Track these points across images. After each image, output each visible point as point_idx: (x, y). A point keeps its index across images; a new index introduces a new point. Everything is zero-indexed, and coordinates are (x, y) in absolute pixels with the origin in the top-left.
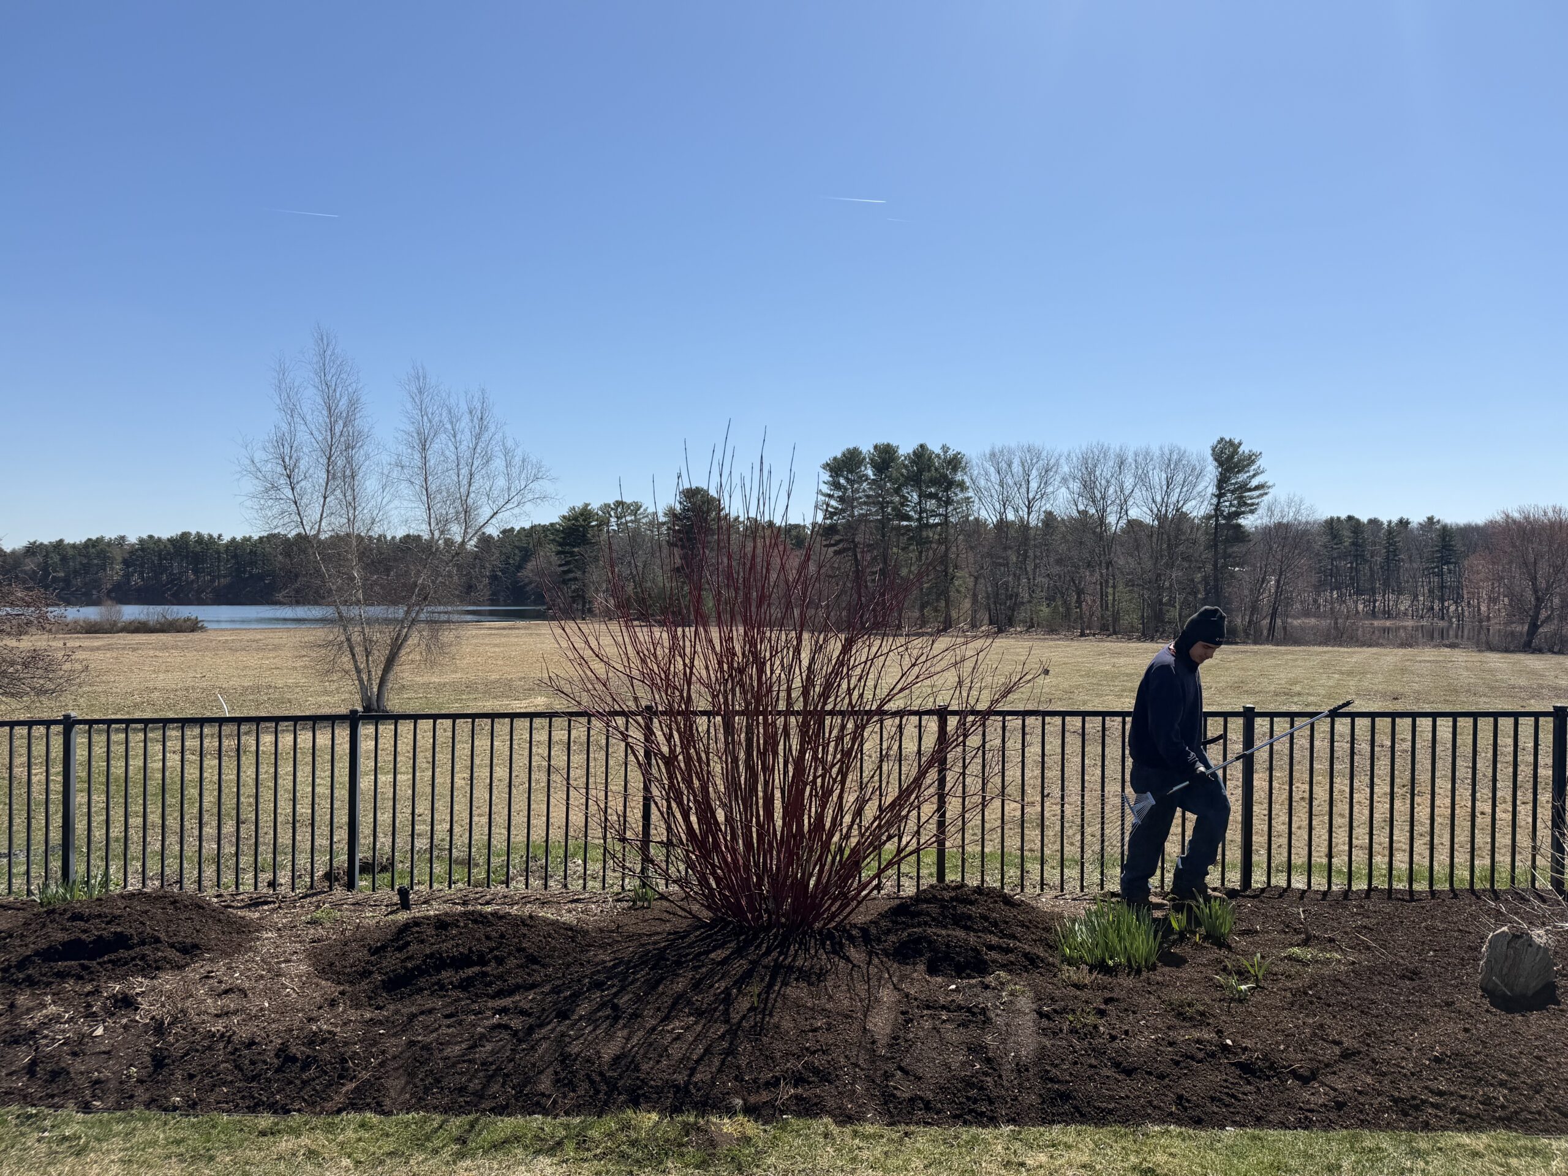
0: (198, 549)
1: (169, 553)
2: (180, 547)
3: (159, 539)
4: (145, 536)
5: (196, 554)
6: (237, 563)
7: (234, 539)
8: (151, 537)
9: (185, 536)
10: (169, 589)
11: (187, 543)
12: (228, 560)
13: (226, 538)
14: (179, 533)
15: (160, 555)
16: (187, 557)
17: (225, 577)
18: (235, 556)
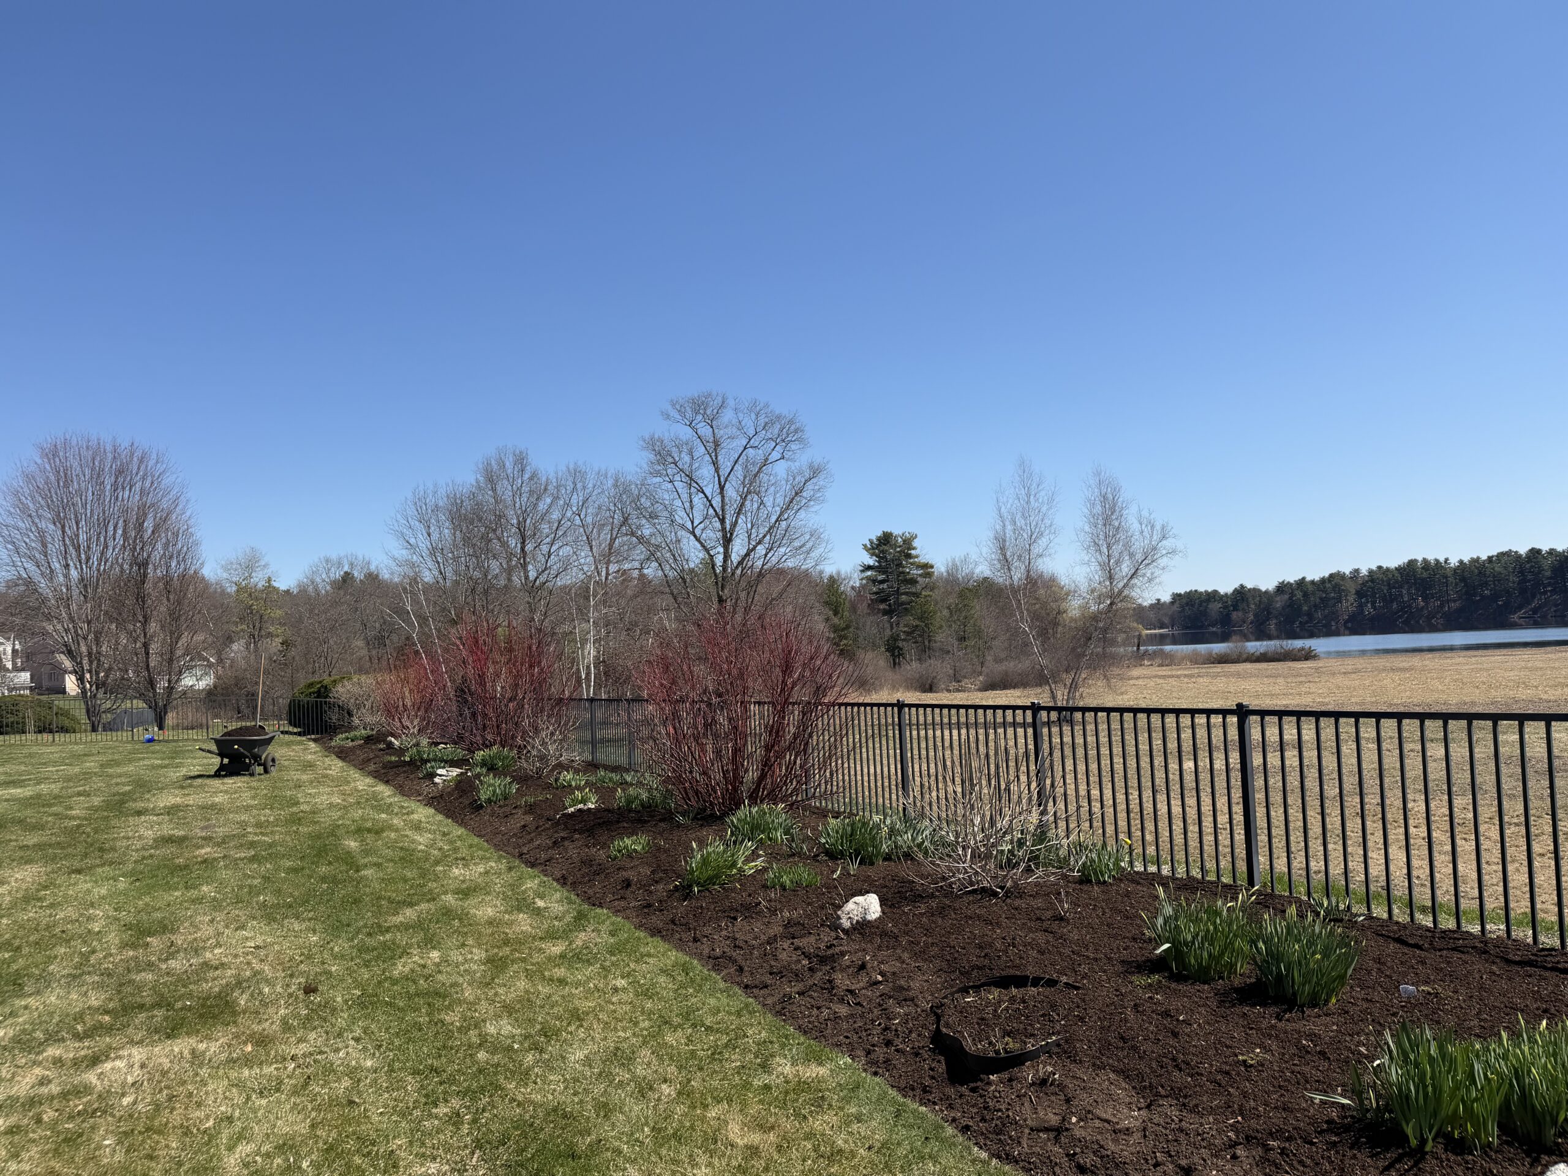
0: (1425, 575)
1: (1397, 582)
2: (1408, 575)
3: (1388, 569)
4: (1374, 568)
5: (1423, 580)
6: (1466, 585)
7: (1461, 562)
8: (1380, 568)
9: (1412, 563)
10: (1401, 617)
11: (1414, 571)
12: (1456, 584)
13: (1454, 562)
14: (1406, 561)
15: (1389, 584)
16: (1415, 584)
17: (1455, 601)
18: (1463, 579)
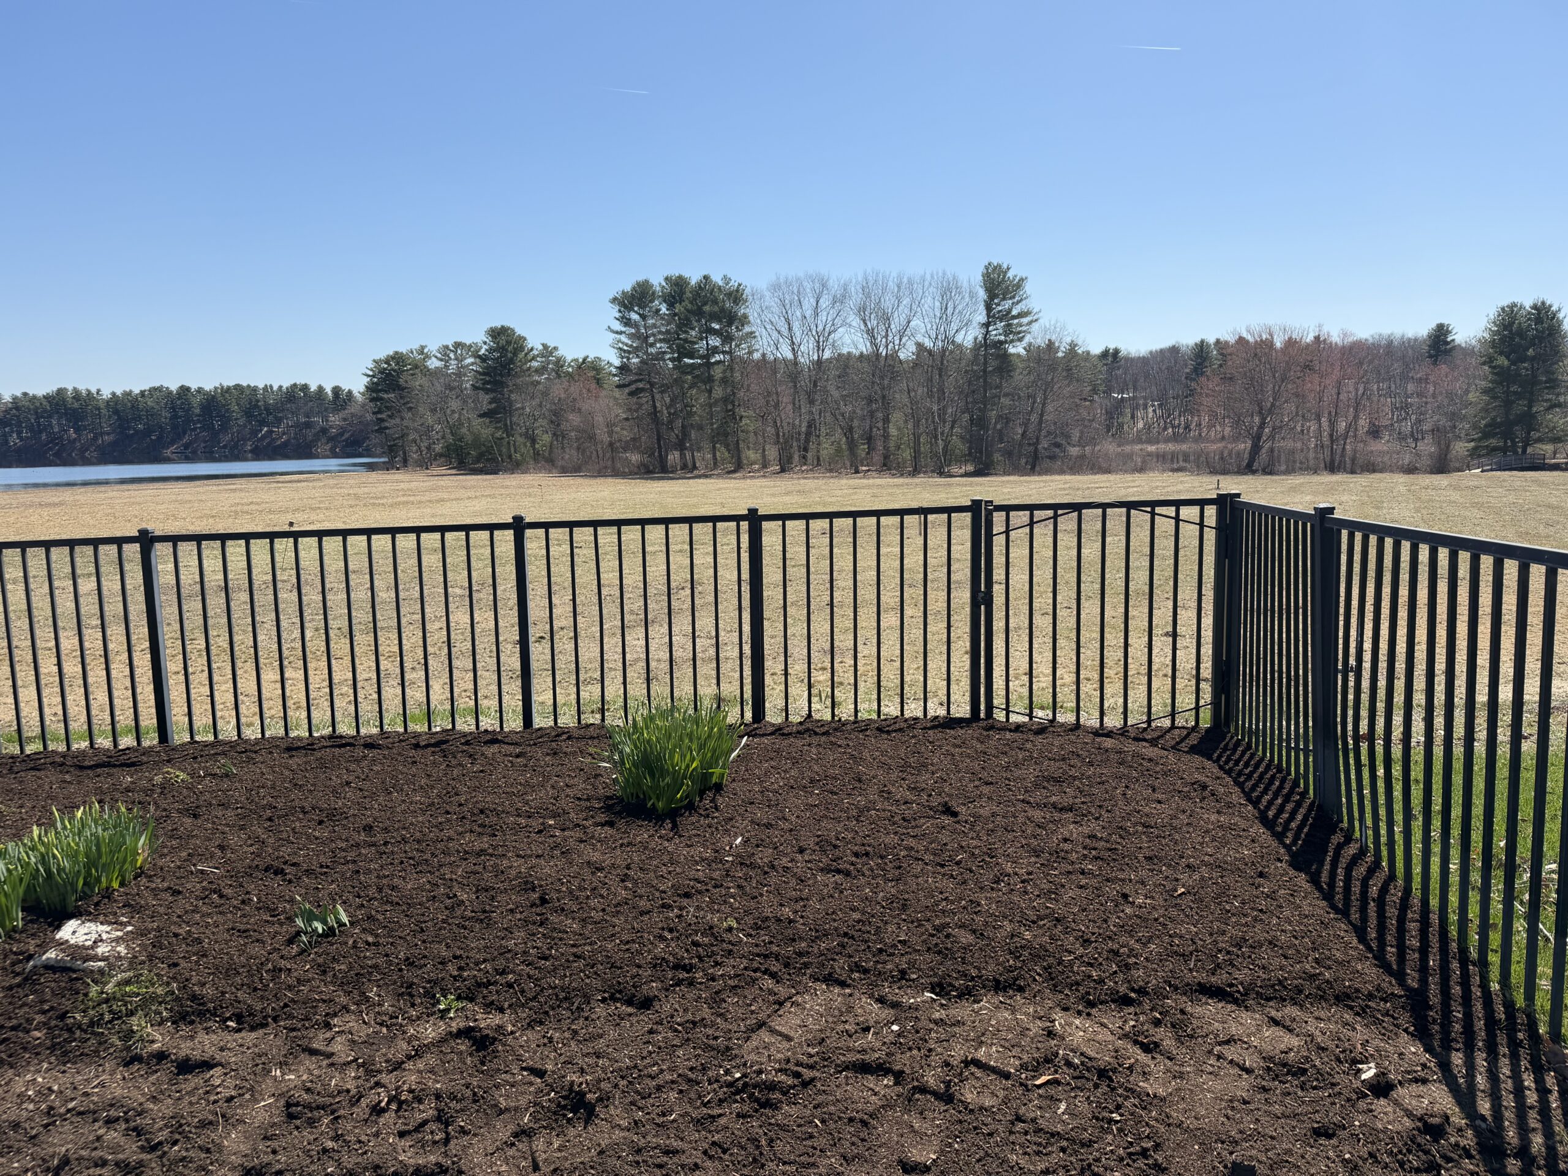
0: (76, 405)
1: (45, 411)
2: (57, 404)
3: (34, 397)
4: (19, 394)
5: (75, 410)
6: (119, 418)
7: (114, 394)
8: (25, 394)
9: (61, 392)
10: (50, 449)
11: (64, 400)
12: (110, 417)
13: (106, 394)
14: (55, 389)
15: (36, 413)
16: (66, 414)
17: (108, 434)
18: (116, 412)
